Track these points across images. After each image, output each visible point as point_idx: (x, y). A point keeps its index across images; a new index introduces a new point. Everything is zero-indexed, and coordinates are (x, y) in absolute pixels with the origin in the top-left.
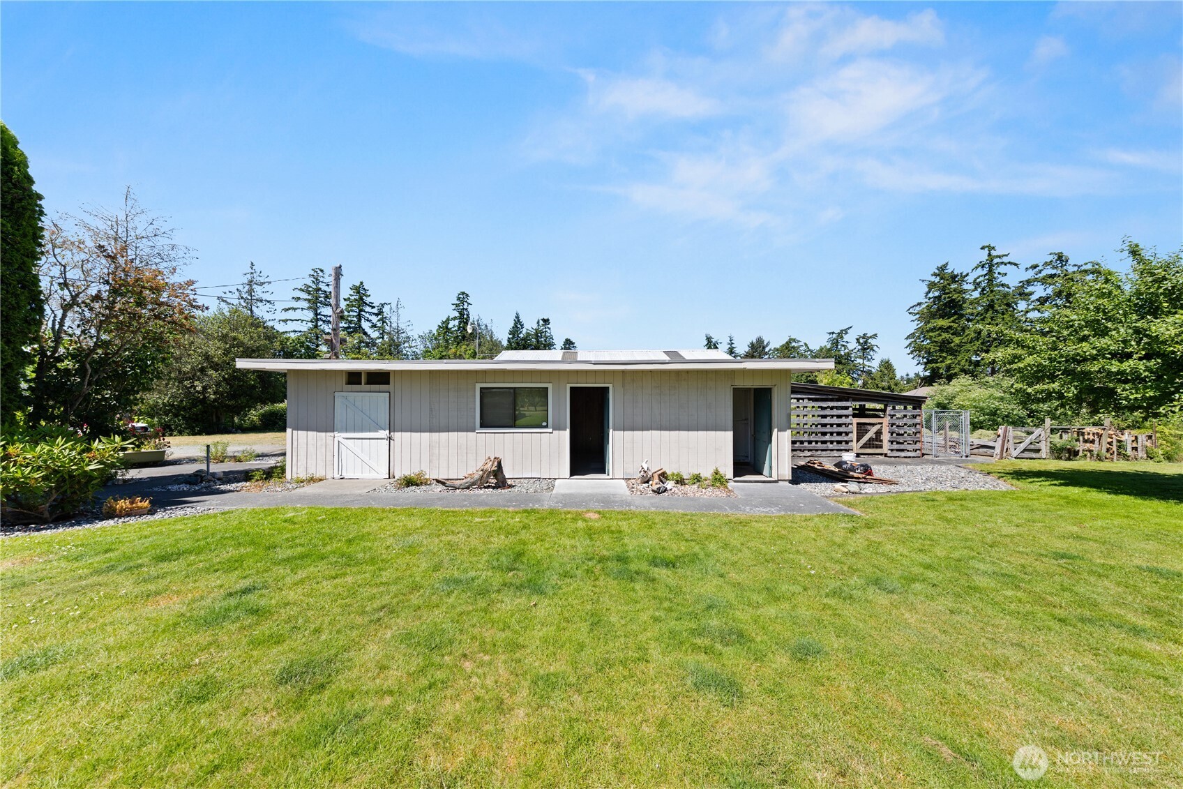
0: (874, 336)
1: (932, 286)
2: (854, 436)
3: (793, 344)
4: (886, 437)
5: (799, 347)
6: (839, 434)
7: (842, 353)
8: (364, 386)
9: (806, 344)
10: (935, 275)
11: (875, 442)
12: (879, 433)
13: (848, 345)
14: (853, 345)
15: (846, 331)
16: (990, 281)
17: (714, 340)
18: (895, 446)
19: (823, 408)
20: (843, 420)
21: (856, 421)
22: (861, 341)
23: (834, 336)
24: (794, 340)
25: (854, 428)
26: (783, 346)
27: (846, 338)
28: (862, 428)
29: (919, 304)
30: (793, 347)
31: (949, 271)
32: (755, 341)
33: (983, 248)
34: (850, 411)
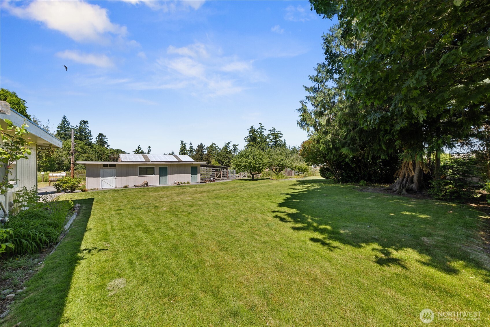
0: (238, 145)
1: (250, 132)
2: (216, 175)
3: (214, 146)
4: (221, 175)
5: (216, 147)
6: (213, 175)
7: (229, 150)
8: (108, 167)
9: (218, 146)
10: (250, 128)
11: (220, 176)
12: (220, 175)
13: (230, 148)
14: (232, 148)
15: (229, 143)
16: (261, 133)
17: (184, 143)
18: (223, 177)
19: (213, 170)
20: (214, 172)
21: (216, 172)
22: (234, 146)
23: (226, 144)
24: (214, 144)
25: (216, 174)
26: (210, 146)
27: (230, 145)
28: (217, 174)
29: (247, 137)
30: (214, 147)
31: (254, 128)
32: (200, 145)
33: (260, 123)
34: (215, 170)
